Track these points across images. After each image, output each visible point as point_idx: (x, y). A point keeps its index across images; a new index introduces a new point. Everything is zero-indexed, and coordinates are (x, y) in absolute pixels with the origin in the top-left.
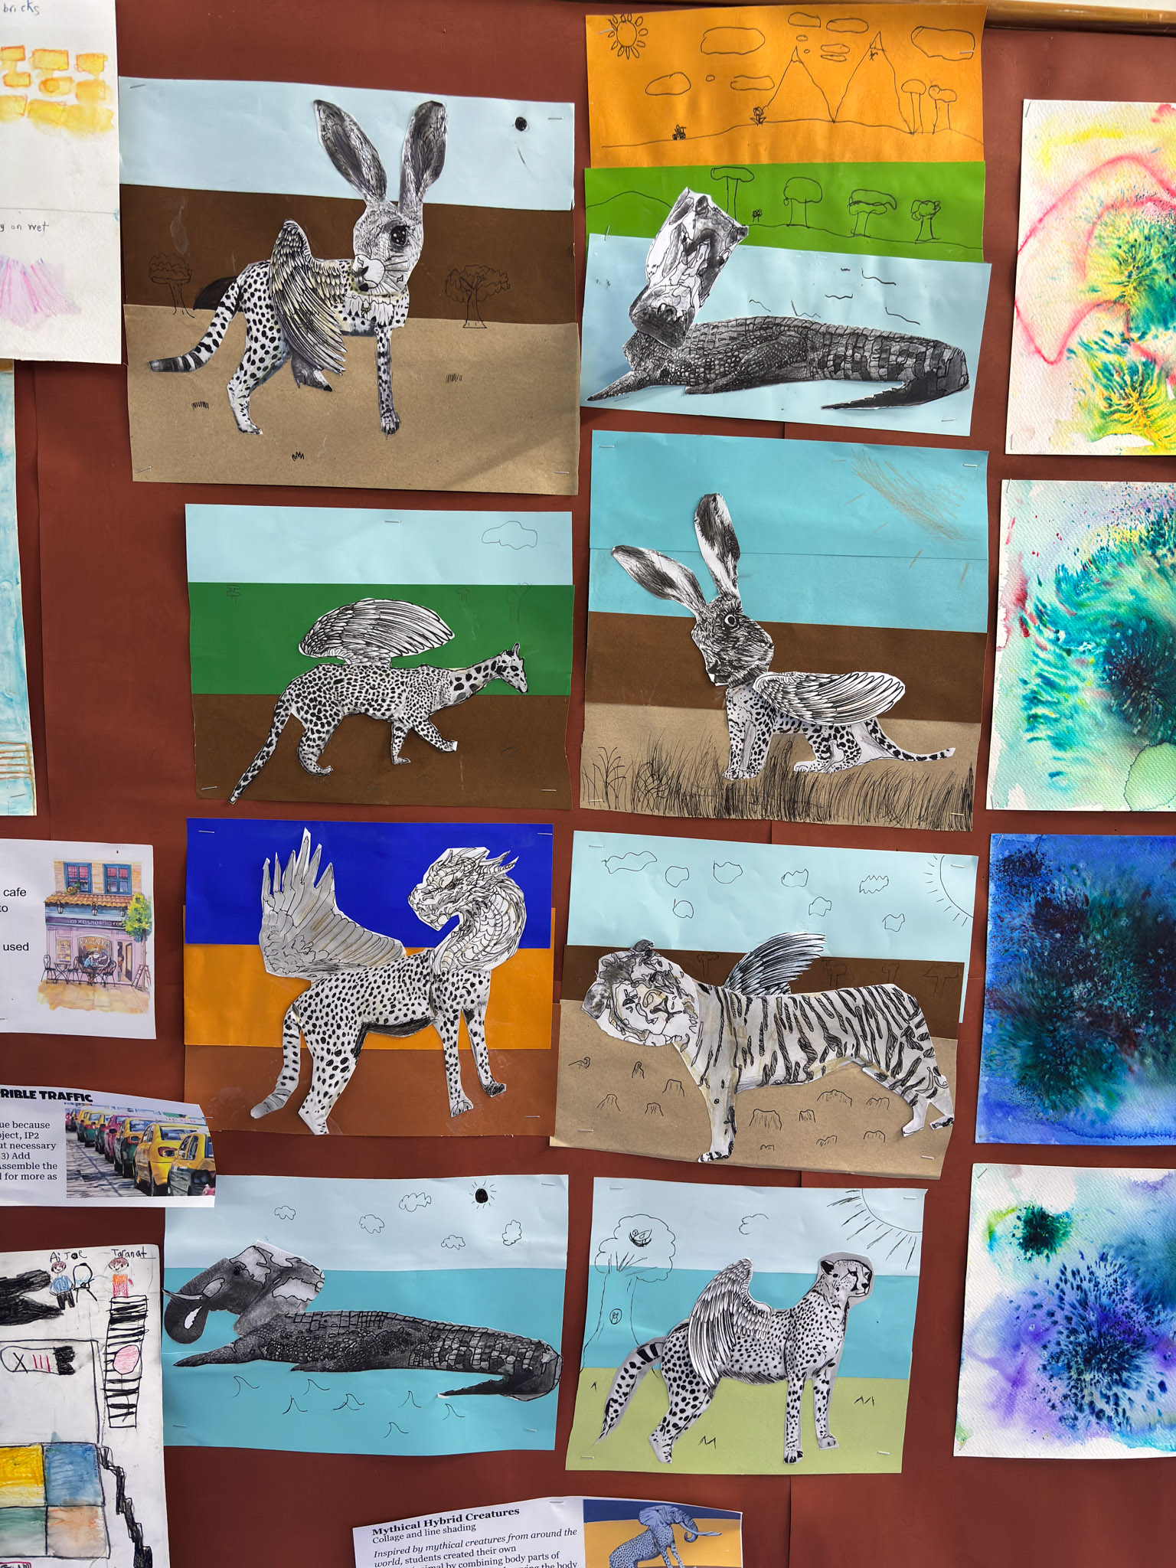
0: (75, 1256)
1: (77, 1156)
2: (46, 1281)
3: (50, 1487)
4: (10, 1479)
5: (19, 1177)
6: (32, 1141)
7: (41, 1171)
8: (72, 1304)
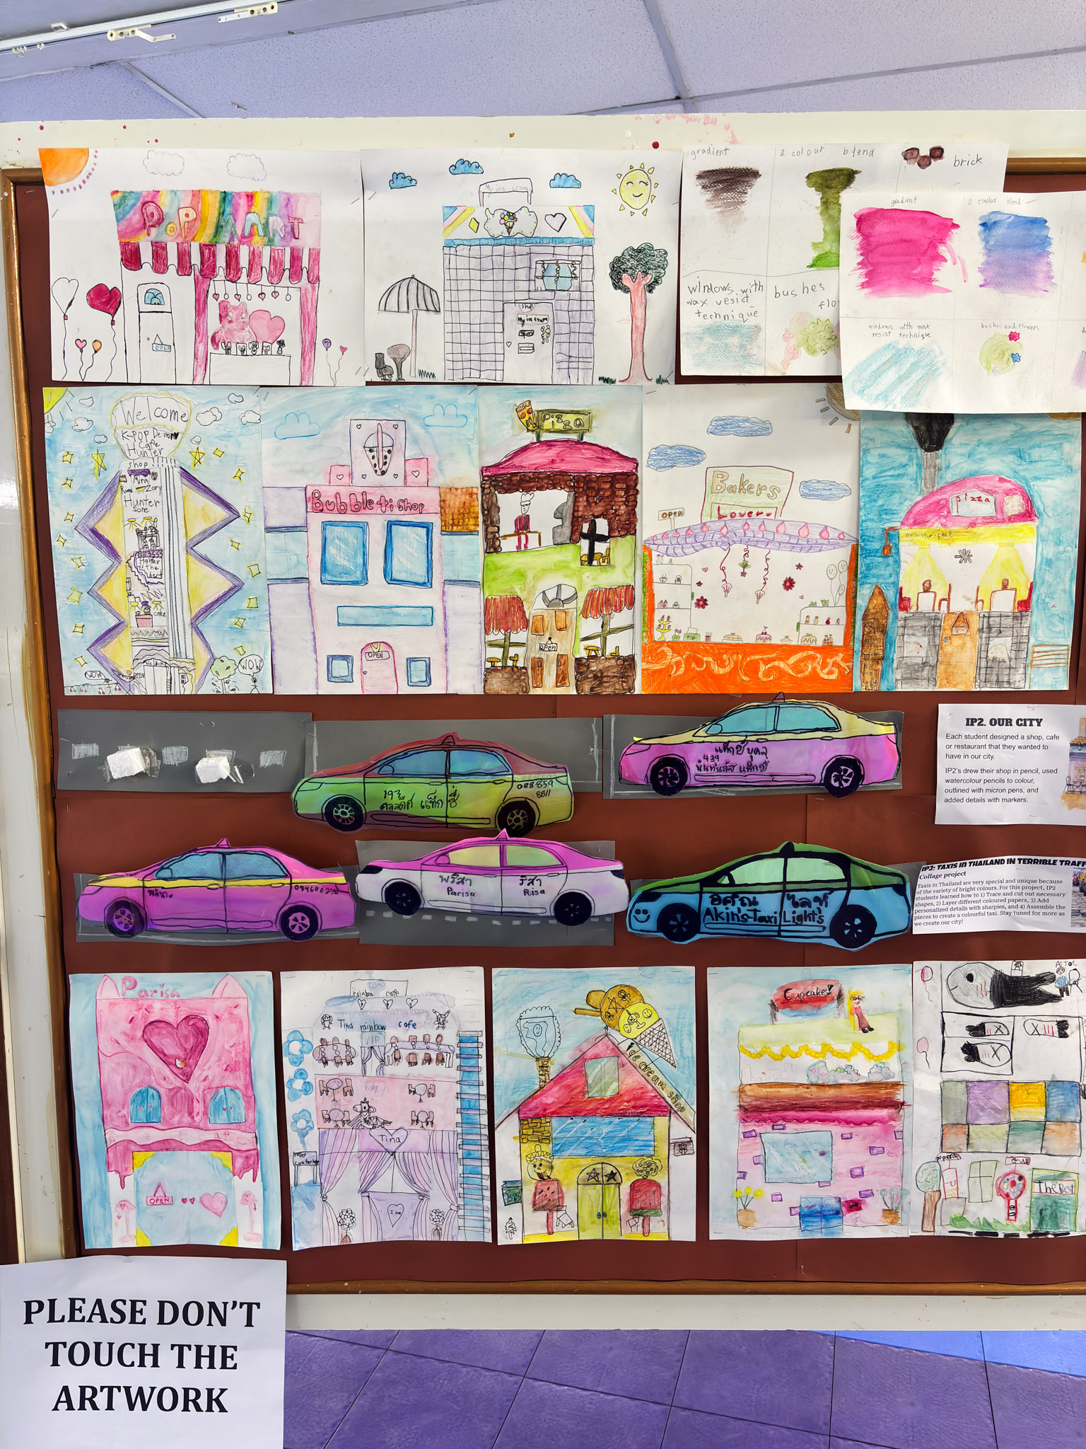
0: (1070, 964)
1: (1078, 901)
2: (1053, 979)
3: (1049, 1109)
4: (1025, 1103)
5: (1041, 914)
6: (1051, 891)
7: (1054, 910)
8: (1068, 994)
